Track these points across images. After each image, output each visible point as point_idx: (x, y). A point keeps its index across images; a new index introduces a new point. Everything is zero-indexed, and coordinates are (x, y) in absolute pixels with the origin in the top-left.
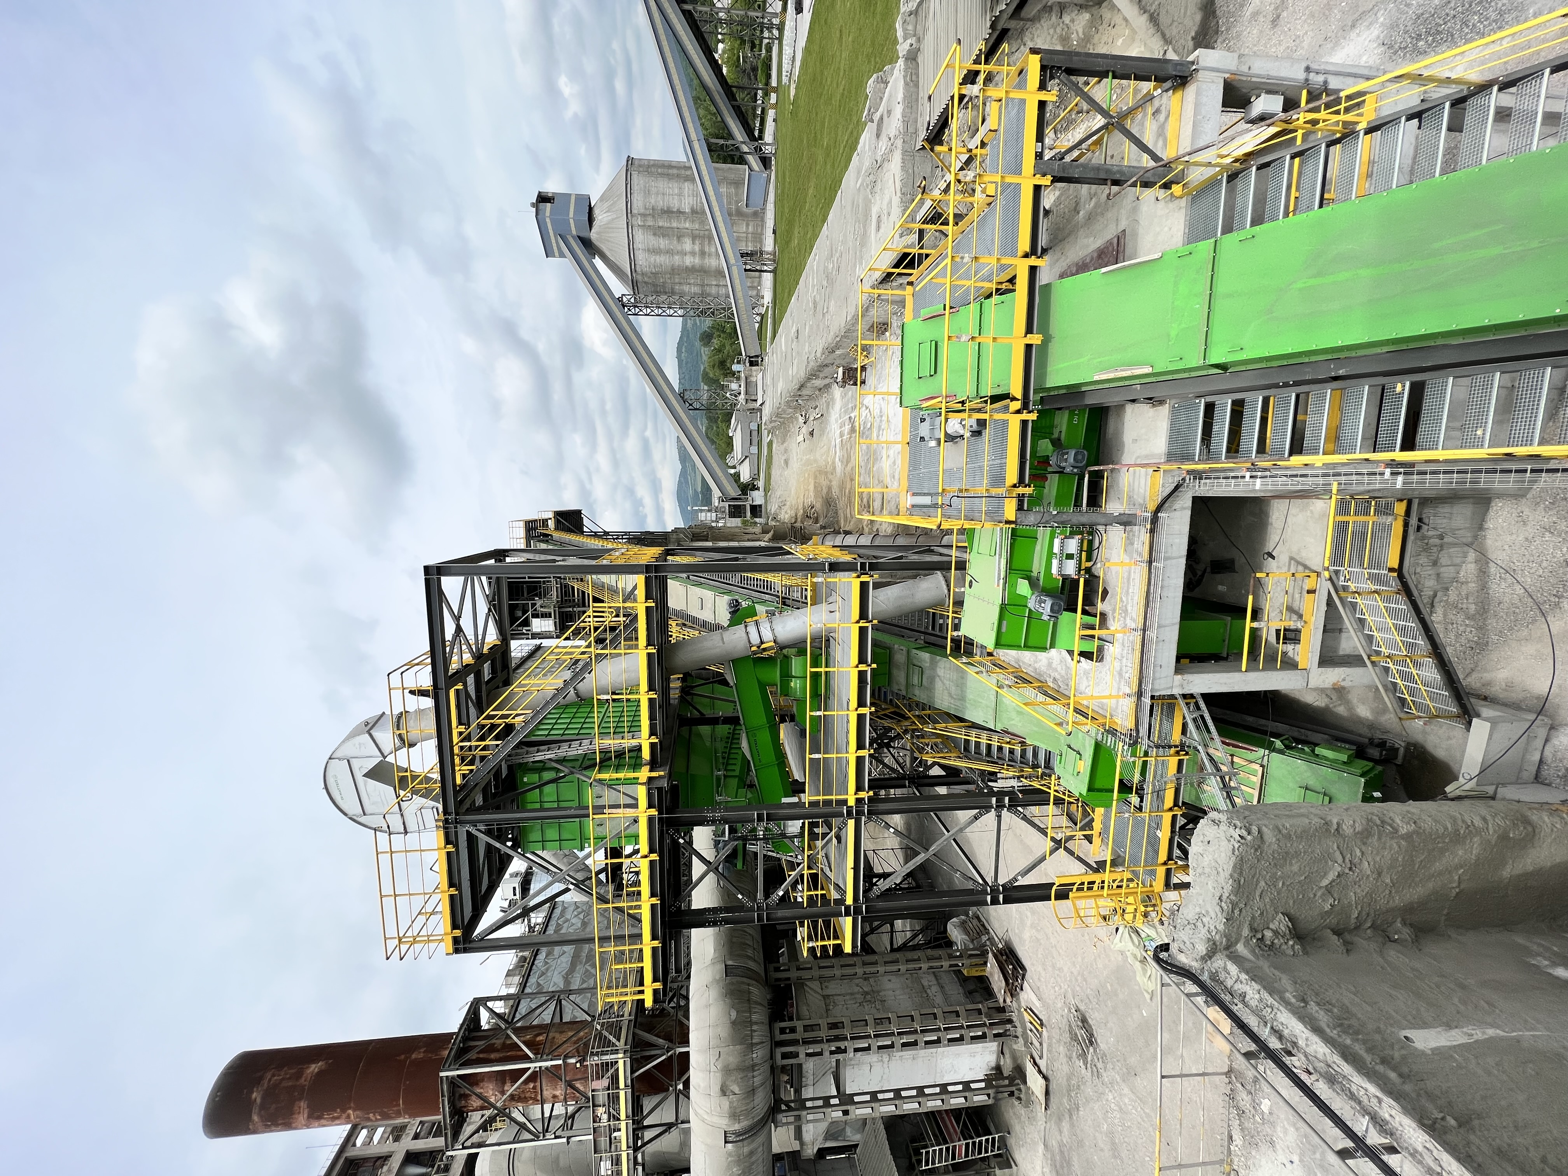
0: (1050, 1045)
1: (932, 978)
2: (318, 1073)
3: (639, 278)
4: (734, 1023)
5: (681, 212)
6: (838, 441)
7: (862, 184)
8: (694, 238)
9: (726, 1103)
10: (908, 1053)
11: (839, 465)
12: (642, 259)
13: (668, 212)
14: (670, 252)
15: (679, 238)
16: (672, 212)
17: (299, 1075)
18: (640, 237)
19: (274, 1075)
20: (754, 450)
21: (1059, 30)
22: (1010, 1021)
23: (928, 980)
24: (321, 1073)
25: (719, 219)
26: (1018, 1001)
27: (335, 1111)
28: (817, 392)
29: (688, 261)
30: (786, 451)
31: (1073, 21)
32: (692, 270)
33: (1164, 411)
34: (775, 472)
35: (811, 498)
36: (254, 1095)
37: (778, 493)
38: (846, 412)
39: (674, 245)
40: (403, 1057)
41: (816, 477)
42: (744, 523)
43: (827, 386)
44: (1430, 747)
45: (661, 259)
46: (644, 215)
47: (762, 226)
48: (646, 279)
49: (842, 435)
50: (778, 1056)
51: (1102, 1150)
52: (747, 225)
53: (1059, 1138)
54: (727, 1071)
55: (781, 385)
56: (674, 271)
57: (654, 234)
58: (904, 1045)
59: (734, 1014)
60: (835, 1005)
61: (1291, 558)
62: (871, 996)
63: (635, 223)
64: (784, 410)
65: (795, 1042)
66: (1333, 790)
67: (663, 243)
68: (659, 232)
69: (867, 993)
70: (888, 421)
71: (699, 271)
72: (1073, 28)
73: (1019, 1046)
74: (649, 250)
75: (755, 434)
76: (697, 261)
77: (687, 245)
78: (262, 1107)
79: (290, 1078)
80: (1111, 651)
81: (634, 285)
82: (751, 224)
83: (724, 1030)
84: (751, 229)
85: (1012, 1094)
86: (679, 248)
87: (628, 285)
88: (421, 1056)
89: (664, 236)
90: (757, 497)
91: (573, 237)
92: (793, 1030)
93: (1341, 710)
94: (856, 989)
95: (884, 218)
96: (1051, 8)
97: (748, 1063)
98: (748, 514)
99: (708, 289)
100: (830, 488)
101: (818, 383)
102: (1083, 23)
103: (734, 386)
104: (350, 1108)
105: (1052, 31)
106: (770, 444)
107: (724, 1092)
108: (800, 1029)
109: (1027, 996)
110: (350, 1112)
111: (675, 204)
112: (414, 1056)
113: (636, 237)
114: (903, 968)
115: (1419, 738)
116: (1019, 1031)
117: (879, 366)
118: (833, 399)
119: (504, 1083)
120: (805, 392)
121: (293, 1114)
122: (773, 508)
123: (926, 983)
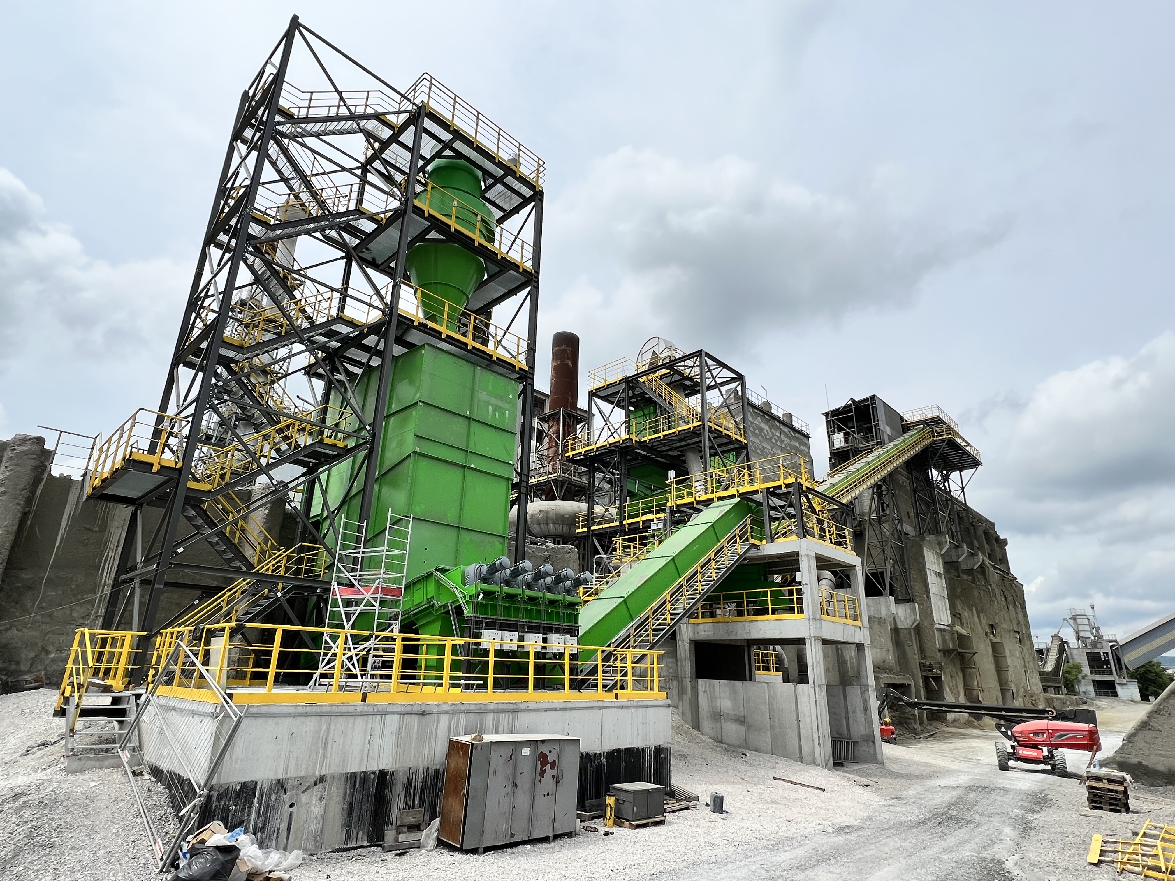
4: (564, 516)
59: (567, 516)
83: (562, 512)
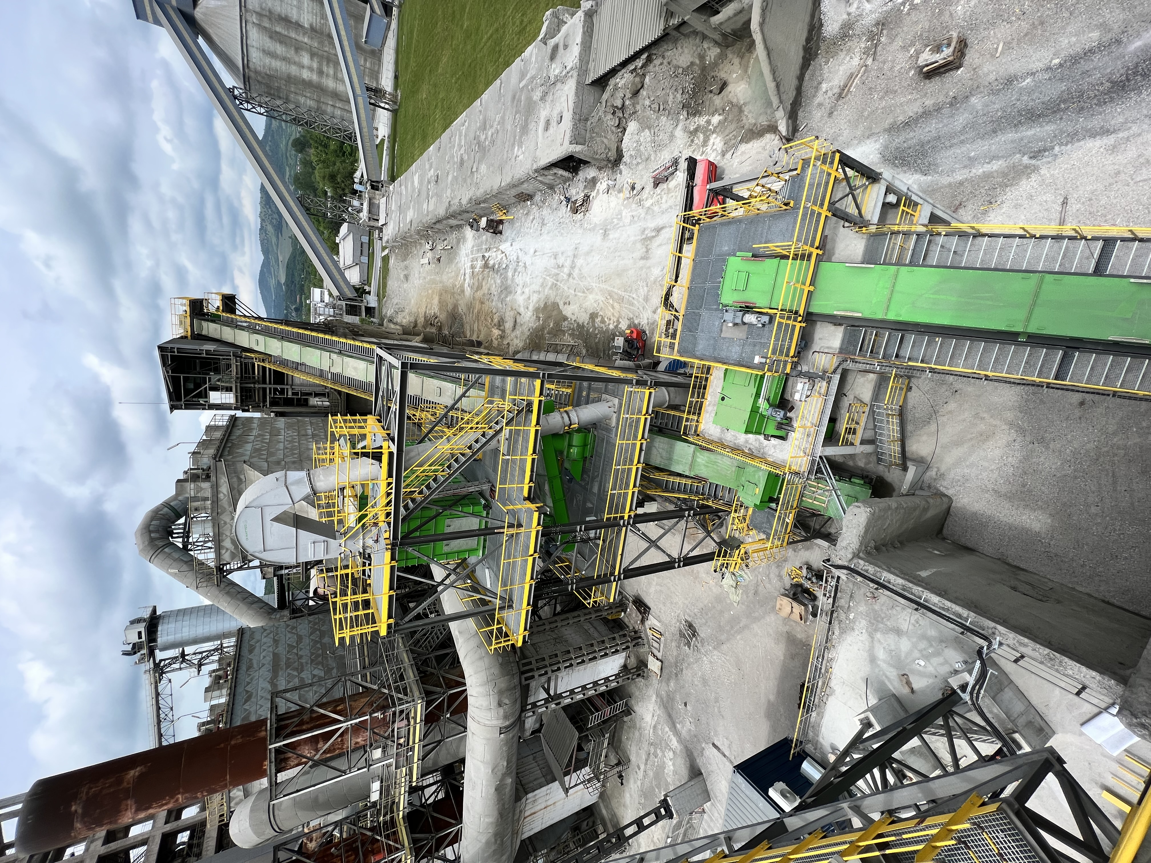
0: (665, 644)
1: (588, 624)
2: (139, 776)
3: (252, 75)
4: (501, 664)
5: (300, 25)
6: (468, 271)
7: (526, 86)
8: (313, 55)
9: (501, 711)
10: (582, 667)
11: (468, 291)
12: (255, 56)
13: (285, 20)
14: (284, 59)
15: (297, 49)
16: (291, 22)
17: (120, 782)
18: (254, 36)
19: (91, 788)
20: (365, 259)
21: (699, 49)
22: (640, 637)
23: (587, 626)
24: (142, 775)
25: (347, 48)
26: (645, 626)
27: (164, 799)
28: (448, 229)
29: (306, 75)
30: (406, 267)
31: (709, 48)
32: (308, 84)
33: (841, 329)
34: (392, 284)
35: (434, 309)
36: (73, 808)
37: (395, 301)
38: (478, 251)
39: (291, 53)
40: (222, 745)
41: (441, 295)
42: (362, 321)
43: (459, 227)
44: (885, 478)
45: (276, 64)
46: (260, 15)
47: (379, 66)
48: (259, 78)
49: (473, 267)
50: (523, 680)
51: (696, 686)
52: (365, 60)
53: (666, 689)
54: (501, 693)
55: (410, 215)
56: (290, 79)
57: (271, 37)
58: (590, 660)
59: (500, 659)
60: (540, 648)
61: (855, 397)
62: (559, 640)
63: (249, 18)
64: (411, 236)
65: (532, 670)
66: (858, 496)
67: (280, 49)
68: (274, 36)
69: (555, 639)
70: (525, 267)
71: (317, 87)
72: (709, 53)
73: (642, 650)
74: (264, 51)
75: (366, 247)
76: (315, 77)
77: (306, 59)
78: (84, 815)
79: (110, 787)
80: (792, 436)
81: (246, 80)
82: (369, 60)
84: (368, 65)
85: (639, 675)
86: (297, 59)
87: (238, 77)
88: (240, 741)
89: (281, 42)
90: (372, 301)
91: (172, 7)
92: (530, 663)
93: (851, 463)
94: (549, 638)
95: (554, 123)
96: (697, 33)
97: (513, 685)
98: (364, 314)
99: (324, 107)
100: (455, 307)
101: (453, 222)
102: (715, 53)
103: (356, 203)
104: (179, 793)
105: (695, 48)
106: (386, 260)
107: (500, 705)
108: (534, 662)
109: (652, 621)
110: (180, 796)
111: (294, 15)
112: (233, 742)
113: (250, 34)
114: (571, 622)
115: (882, 474)
116: (645, 641)
117: (517, 225)
118: (464, 238)
119: (317, 743)
120: (438, 226)
121: (120, 812)
122: (388, 311)
123: (586, 628)
